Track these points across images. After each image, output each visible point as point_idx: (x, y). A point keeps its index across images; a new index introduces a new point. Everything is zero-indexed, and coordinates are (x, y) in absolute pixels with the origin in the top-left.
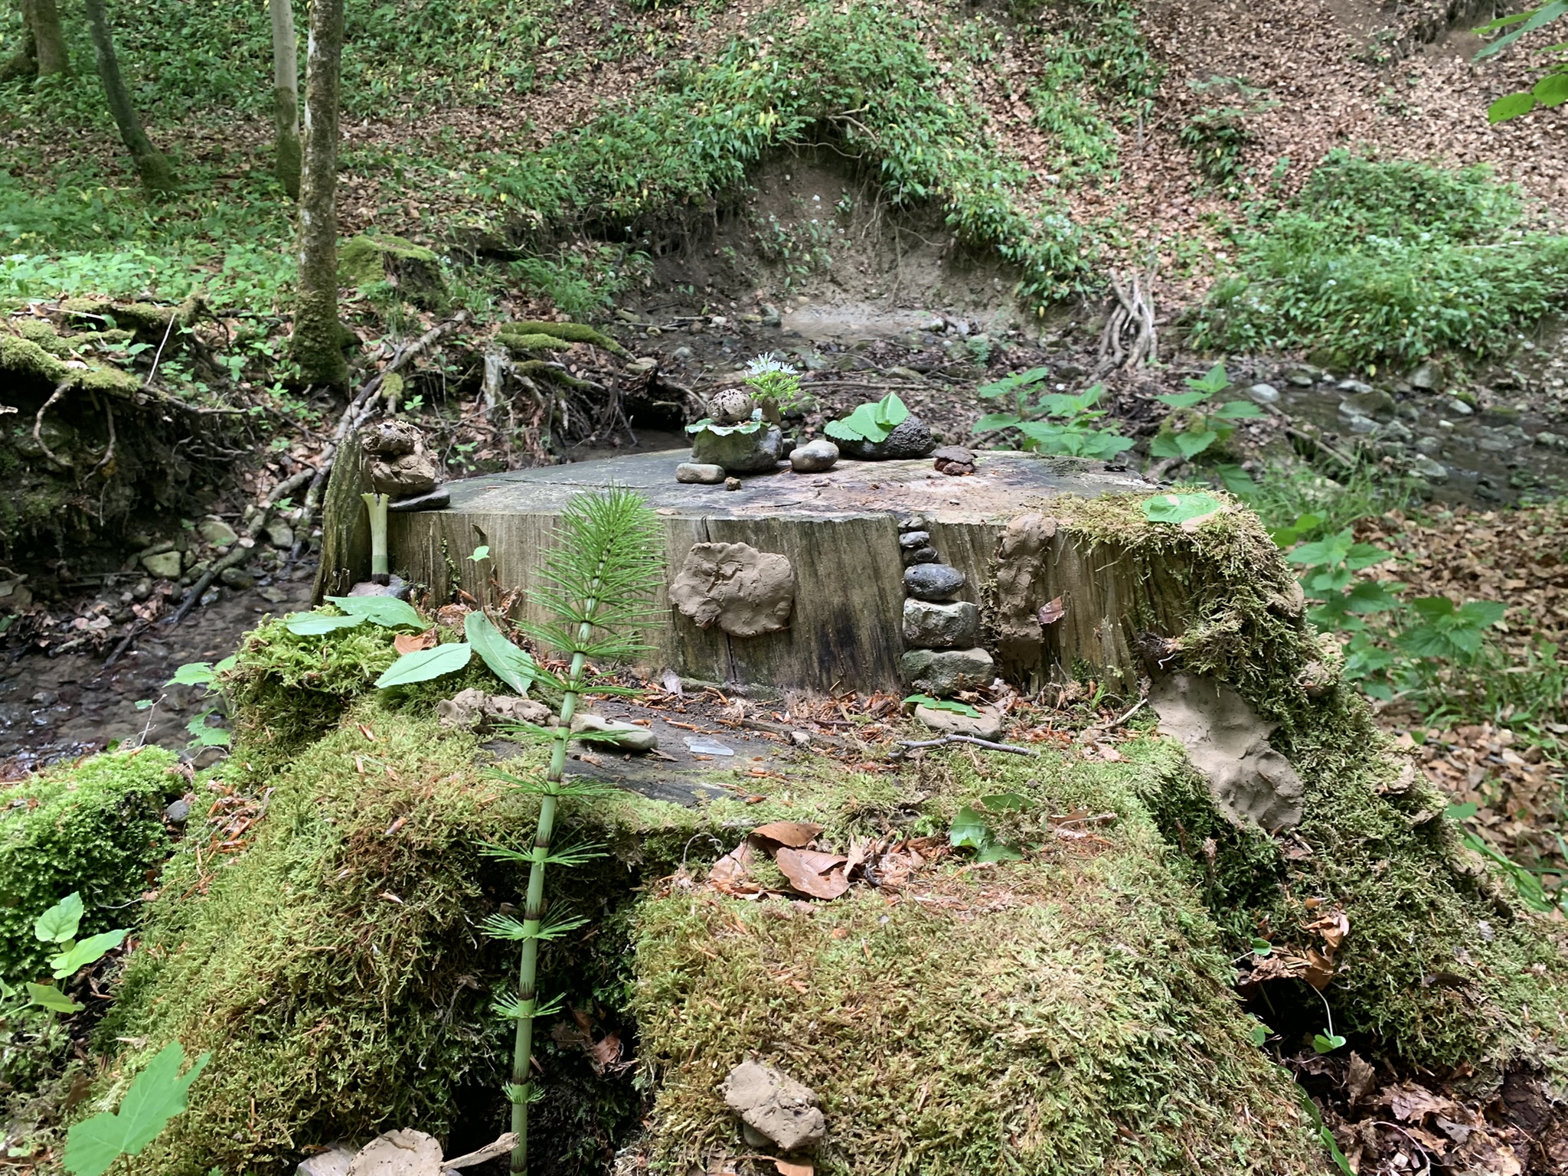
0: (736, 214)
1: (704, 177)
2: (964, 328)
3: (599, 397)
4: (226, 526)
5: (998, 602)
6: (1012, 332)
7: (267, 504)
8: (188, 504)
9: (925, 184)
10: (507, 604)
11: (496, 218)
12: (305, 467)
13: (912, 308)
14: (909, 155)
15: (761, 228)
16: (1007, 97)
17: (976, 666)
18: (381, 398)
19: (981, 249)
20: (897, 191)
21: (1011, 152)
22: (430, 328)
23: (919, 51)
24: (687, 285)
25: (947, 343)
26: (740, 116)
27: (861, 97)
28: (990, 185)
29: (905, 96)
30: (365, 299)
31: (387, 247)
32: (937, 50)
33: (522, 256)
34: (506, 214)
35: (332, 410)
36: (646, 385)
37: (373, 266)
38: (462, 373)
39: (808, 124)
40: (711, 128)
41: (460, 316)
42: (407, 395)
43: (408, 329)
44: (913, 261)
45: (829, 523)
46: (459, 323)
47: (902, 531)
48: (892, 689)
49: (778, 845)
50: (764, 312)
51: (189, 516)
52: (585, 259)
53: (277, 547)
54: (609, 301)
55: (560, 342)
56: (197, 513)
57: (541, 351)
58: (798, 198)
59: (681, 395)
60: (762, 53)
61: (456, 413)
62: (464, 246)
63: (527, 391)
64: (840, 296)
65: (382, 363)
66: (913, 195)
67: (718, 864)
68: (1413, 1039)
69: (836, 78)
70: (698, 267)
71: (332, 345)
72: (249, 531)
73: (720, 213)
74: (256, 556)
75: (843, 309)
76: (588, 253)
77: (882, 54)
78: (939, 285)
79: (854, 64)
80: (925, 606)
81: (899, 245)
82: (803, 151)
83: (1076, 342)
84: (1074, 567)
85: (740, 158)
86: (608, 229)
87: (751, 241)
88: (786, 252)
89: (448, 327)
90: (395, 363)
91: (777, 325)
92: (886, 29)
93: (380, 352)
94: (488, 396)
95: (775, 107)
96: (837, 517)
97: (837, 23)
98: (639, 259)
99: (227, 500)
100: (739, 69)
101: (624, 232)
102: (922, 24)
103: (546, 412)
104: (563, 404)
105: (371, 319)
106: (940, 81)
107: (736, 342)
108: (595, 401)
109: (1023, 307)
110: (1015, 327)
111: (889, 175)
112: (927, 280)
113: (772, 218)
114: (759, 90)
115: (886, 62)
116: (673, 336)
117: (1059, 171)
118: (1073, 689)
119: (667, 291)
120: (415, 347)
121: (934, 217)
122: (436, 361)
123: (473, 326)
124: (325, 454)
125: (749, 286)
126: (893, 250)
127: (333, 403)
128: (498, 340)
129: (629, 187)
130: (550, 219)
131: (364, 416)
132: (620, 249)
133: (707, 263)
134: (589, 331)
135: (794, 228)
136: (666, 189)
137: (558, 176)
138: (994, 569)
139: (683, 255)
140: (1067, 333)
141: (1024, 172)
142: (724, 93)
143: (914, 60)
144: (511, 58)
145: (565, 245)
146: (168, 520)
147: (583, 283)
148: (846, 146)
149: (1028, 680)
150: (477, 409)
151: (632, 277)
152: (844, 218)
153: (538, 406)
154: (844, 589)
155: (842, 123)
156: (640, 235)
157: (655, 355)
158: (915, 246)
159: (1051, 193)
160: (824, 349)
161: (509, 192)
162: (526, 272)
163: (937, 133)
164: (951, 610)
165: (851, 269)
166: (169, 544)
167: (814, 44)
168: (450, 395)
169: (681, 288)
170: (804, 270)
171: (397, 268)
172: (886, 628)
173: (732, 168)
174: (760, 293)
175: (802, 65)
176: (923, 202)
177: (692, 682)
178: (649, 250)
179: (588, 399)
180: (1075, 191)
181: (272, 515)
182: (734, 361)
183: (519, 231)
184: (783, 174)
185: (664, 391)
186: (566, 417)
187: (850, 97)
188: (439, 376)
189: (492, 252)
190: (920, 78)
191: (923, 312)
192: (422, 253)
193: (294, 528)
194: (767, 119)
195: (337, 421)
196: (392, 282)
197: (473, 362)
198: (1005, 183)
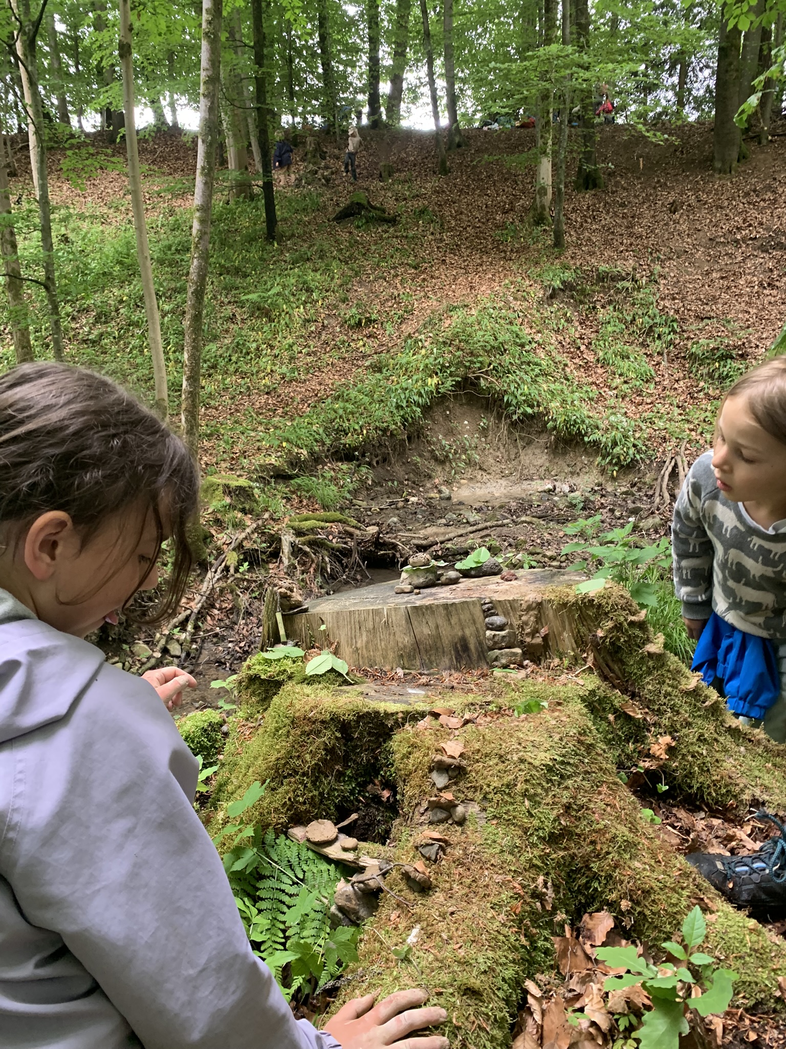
0: (419, 437)
1: (398, 419)
2: (566, 489)
3: (347, 553)
4: (146, 646)
5: (523, 629)
6: (596, 488)
7: (167, 632)
8: (125, 635)
9: (532, 406)
10: (334, 646)
11: (281, 456)
12: (186, 609)
13: (532, 480)
14: (520, 391)
15: (434, 444)
16: (579, 348)
17: (515, 654)
18: (226, 566)
19: (572, 440)
20: (515, 413)
21: (584, 380)
22: (250, 523)
23: (520, 329)
24: (393, 481)
25: (556, 498)
26: (417, 381)
27: (488, 361)
28: (572, 402)
29: (514, 357)
30: (214, 511)
31: (224, 482)
32: (531, 327)
33: (297, 476)
34: (286, 454)
35: (198, 575)
36: (373, 543)
37: (217, 492)
38: (269, 547)
39: (457, 382)
40: (400, 391)
41: (266, 516)
42: (240, 563)
43: (239, 525)
44: (529, 452)
45: (453, 604)
46: (266, 520)
47: (482, 605)
48: (485, 667)
49: (439, 715)
50: (440, 492)
51: (126, 642)
52: (332, 473)
53: (173, 656)
54: (348, 496)
55: (322, 524)
56: (130, 640)
57: (312, 530)
58: (455, 424)
59: (394, 546)
60: (426, 344)
61: (267, 570)
62: (264, 475)
63: (306, 554)
64: (486, 477)
65: (225, 546)
66: (525, 414)
67: (419, 723)
68: (709, 794)
69: (472, 353)
70: (399, 470)
71: (198, 539)
72: (158, 648)
73: (409, 438)
74: (162, 663)
75: (488, 484)
76: (334, 470)
77: (497, 336)
78: (547, 465)
79: (481, 344)
80: (493, 633)
81: (520, 444)
82: (455, 397)
83: (640, 490)
84: (551, 613)
85: (419, 406)
86: (346, 455)
87: (429, 451)
88: (451, 456)
89: (260, 522)
90: (233, 545)
91: (449, 498)
92: (499, 320)
93: (223, 540)
94: (284, 559)
95: (437, 374)
96: (457, 601)
97: (469, 321)
98: (364, 470)
99: (146, 632)
100: (414, 355)
101: (354, 456)
102: (521, 314)
103: (317, 565)
104: (327, 559)
105: (218, 522)
106: (534, 345)
107: (424, 511)
108: (345, 555)
109: (603, 472)
110: (599, 485)
111: (509, 404)
112: (540, 462)
113: (440, 437)
114: (426, 366)
115: (500, 340)
116: (387, 512)
117: (616, 388)
118: (557, 661)
119: (382, 486)
120: (243, 535)
121: (540, 425)
122: (254, 542)
123: (273, 520)
124: (196, 601)
125: (430, 477)
126: (516, 447)
127: (199, 572)
128: (288, 526)
129: (355, 430)
130: (312, 453)
131: (217, 577)
132: (352, 465)
133: (404, 468)
134: (338, 515)
135: (454, 441)
136: (376, 428)
137: (314, 428)
138: (520, 616)
139: (390, 464)
140: (633, 485)
141: (594, 392)
142: (406, 370)
143: (517, 336)
144: (282, 364)
145: (321, 466)
146: (115, 645)
147: (333, 487)
148: (481, 391)
149: (540, 660)
150: (278, 567)
151: (361, 480)
152: (484, 432)
153: (313, 561)
154: (462, 629)
155: (478, 378)
156: (363, 456)
157: (377, 524)
158: (530, 443)
159: (612, 402)
160: (479, 510)
161: (288, 441)
162: (299, 485)
163: (536, 376)
164: (503, 633)
165: (491, 461)
166: (116, 659)
167: (457, 335)
168: (263, 560)
169: (390, 483)
170: (462, 465)
171: (230, 492)
172: (480, 643)
173: (414, 412)
174: (437, 481)
175: (450, 349)
176: (532, 417)
177: (407, 671)
178: (370, 464)
179: (340, 555)
180: (628, 399)
181: (170, 638)
182: (424, 523)
183: (295, 462)
184: (445, 411)
185: (385, 545)
186: (329, 566)
187: (481, 362)
188: (257, 550)
189: (280, 476)
190: (522, 346)
191: (539, 481)
192: (243, 482)
193: (181, 645)
194: (432, 382)
195: (202, 581)
196: (228, 500)
197: (275, 540)
198: (582, 400)
